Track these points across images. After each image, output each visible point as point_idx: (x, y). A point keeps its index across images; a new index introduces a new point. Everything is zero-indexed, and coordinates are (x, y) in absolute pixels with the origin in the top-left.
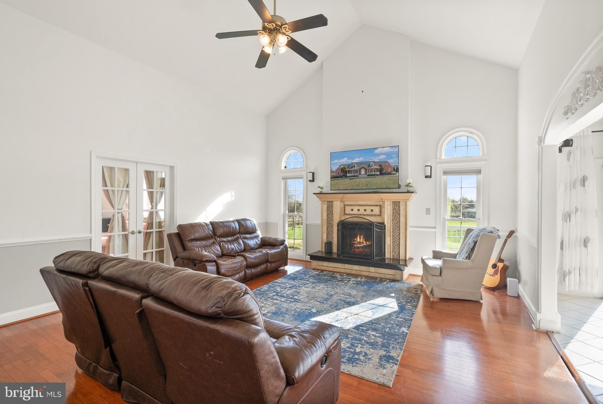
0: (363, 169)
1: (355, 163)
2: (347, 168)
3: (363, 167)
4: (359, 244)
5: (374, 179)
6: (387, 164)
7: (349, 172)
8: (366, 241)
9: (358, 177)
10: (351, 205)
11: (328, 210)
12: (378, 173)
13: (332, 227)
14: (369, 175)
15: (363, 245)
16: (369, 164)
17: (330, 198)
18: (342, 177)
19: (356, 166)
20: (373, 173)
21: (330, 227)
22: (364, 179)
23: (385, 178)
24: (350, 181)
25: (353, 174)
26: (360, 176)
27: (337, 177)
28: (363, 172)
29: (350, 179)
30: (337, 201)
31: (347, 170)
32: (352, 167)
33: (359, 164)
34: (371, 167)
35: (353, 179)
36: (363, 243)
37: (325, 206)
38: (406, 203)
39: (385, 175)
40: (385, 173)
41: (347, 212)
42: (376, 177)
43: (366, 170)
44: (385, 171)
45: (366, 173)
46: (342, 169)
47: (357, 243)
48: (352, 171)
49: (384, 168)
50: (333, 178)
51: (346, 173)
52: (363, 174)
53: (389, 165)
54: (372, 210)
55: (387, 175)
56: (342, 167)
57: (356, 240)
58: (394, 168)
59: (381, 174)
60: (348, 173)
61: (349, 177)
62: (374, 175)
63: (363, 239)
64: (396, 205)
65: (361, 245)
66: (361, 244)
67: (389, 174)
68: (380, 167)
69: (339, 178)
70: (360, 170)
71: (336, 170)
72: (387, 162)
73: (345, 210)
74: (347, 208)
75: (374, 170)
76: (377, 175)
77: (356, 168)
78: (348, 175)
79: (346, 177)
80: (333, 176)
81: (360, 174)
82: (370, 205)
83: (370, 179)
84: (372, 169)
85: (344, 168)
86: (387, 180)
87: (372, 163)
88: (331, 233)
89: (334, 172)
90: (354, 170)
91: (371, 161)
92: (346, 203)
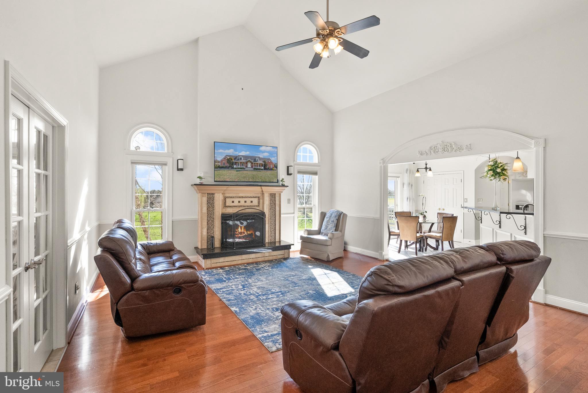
0: (249, 162)
1: (242, 156)
2: (233, 159)
3: (249, 161)
4: (240, 234)
5: (259, 172)
6: (270, 161)
7: (236, 163)
8: (247, 231)
9: (245, 170)
10: (231, 197)
11: (208, 202)
12: (263, 168)
13: (213, 221)
14: (254, 169)
15: (244, 234)
16: (255, 159)
17: (211, 190)
18: (228, 168)
19: (242, 158)
20: (259, 167)
21: (210, 221)
22: (251, 172)
23: (268, 173)
24: (237, 172)
25: (239, 166)
26: (246, 168)
27: (222, 167)
28: (249, 165)
29: (237, 171)
30: (220, 193)
31: (233, 161)
32: (239, 160)
33: (245, 157)
34: (256, 162)
35: (240, 171)
36: (244, 233)
37: (205, 199)
38: (280, 194)
39: (268, 170)
40: (268, 168)
41: (227, 204)
42: (260, 171)
43: (252, 163)
44: (268, 167)
45: (252, 167)
46: (228, 160)
47: (238, 233)
48: (239, 164)
49: (267, 164)
50: (217, 168)
51: (233, 164)
52: (249, 168)
53: (271, 162)
54: (252, 202)
55: (269, 170)
56: (229, 158)
57: (237, 231)
58: (275, 165)
59: (265, 169)
60: (235, 165)
61: (236, 169)
62: (259, 169)
63: (244, 229)
64: (273, 196)
65: (243, 235)
66: (243, 233)
67: (272, 169)
68: (264, 163)
69: (225, 168)
70: (247, 163)
71: (222, 161)
72: (270, 159)
73: (225, 203)
74: (227, 200)
75: (259, 165)
76: (262, 169)
77: (243, 161)
78: (235, 166)
79: (233, 168)
80: (218, 166)
81: (247, 167)
82: (250, 197)
83: (255, 173)
84: (257, 164)
85: (230, 159)
86: (270, 174)
87: (257, 158)
88: (212, 227)
89: (219, 162)
90: (241, 163)
91: (256, 156)
92: (227, 195)
